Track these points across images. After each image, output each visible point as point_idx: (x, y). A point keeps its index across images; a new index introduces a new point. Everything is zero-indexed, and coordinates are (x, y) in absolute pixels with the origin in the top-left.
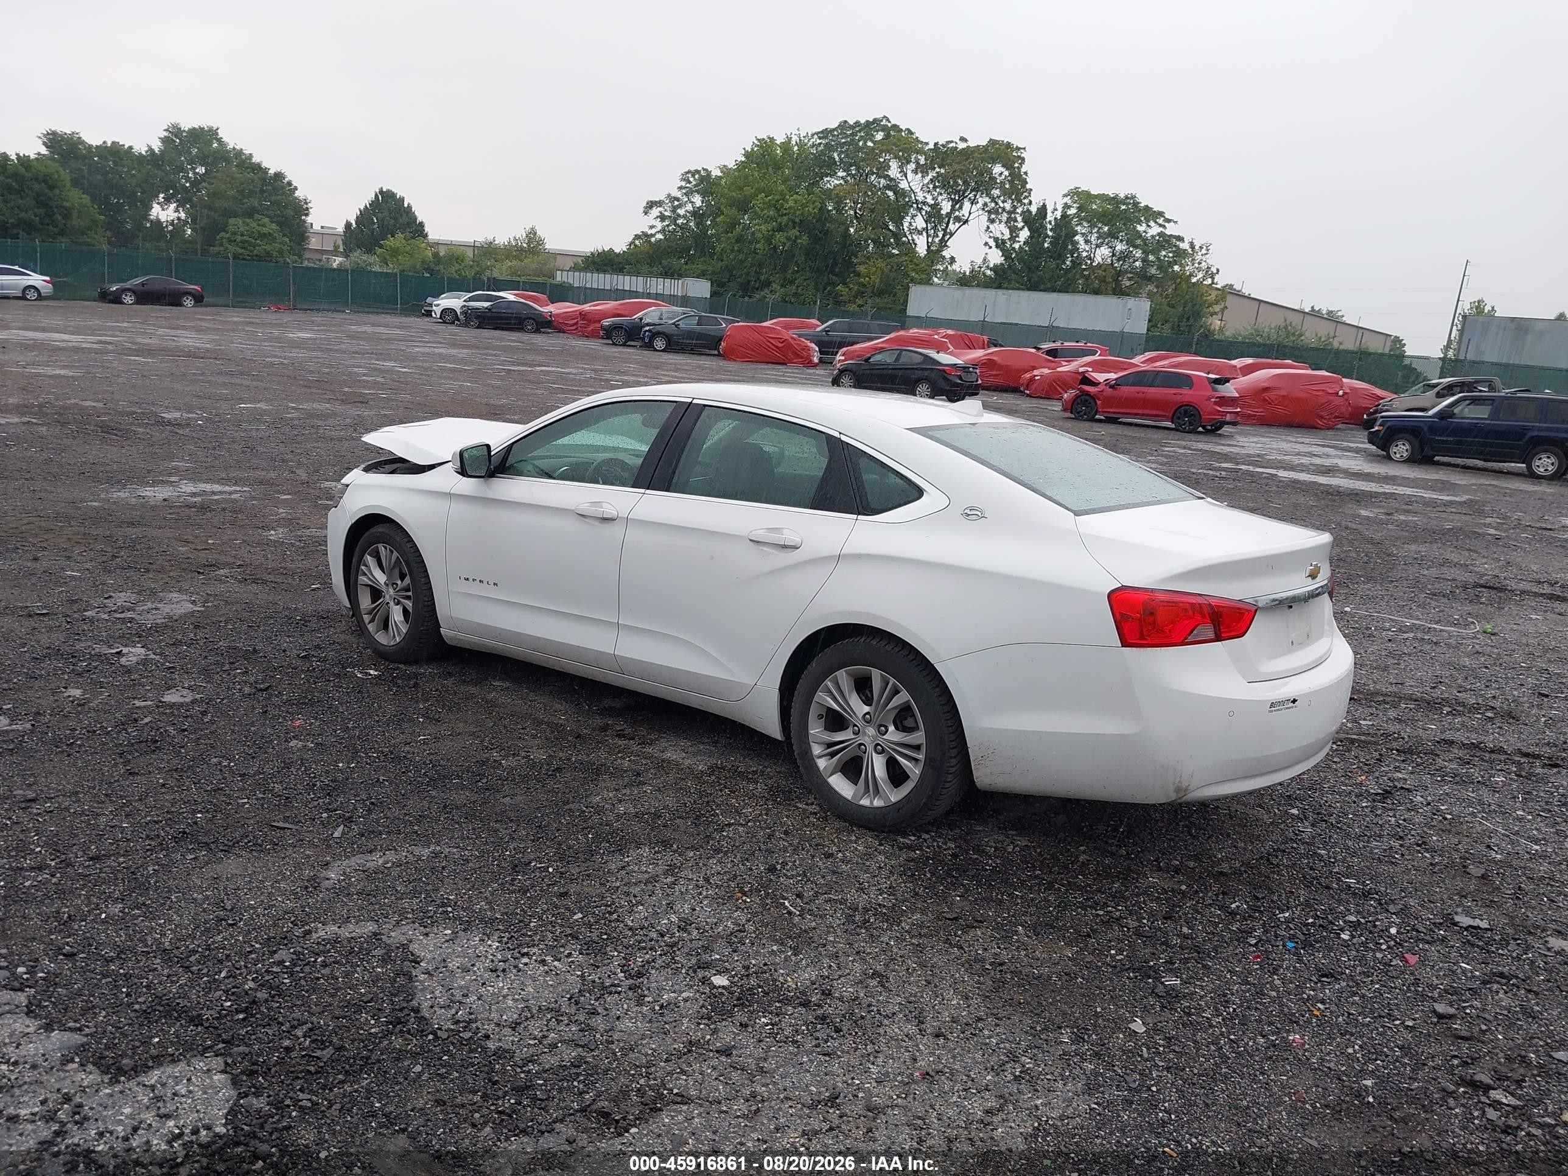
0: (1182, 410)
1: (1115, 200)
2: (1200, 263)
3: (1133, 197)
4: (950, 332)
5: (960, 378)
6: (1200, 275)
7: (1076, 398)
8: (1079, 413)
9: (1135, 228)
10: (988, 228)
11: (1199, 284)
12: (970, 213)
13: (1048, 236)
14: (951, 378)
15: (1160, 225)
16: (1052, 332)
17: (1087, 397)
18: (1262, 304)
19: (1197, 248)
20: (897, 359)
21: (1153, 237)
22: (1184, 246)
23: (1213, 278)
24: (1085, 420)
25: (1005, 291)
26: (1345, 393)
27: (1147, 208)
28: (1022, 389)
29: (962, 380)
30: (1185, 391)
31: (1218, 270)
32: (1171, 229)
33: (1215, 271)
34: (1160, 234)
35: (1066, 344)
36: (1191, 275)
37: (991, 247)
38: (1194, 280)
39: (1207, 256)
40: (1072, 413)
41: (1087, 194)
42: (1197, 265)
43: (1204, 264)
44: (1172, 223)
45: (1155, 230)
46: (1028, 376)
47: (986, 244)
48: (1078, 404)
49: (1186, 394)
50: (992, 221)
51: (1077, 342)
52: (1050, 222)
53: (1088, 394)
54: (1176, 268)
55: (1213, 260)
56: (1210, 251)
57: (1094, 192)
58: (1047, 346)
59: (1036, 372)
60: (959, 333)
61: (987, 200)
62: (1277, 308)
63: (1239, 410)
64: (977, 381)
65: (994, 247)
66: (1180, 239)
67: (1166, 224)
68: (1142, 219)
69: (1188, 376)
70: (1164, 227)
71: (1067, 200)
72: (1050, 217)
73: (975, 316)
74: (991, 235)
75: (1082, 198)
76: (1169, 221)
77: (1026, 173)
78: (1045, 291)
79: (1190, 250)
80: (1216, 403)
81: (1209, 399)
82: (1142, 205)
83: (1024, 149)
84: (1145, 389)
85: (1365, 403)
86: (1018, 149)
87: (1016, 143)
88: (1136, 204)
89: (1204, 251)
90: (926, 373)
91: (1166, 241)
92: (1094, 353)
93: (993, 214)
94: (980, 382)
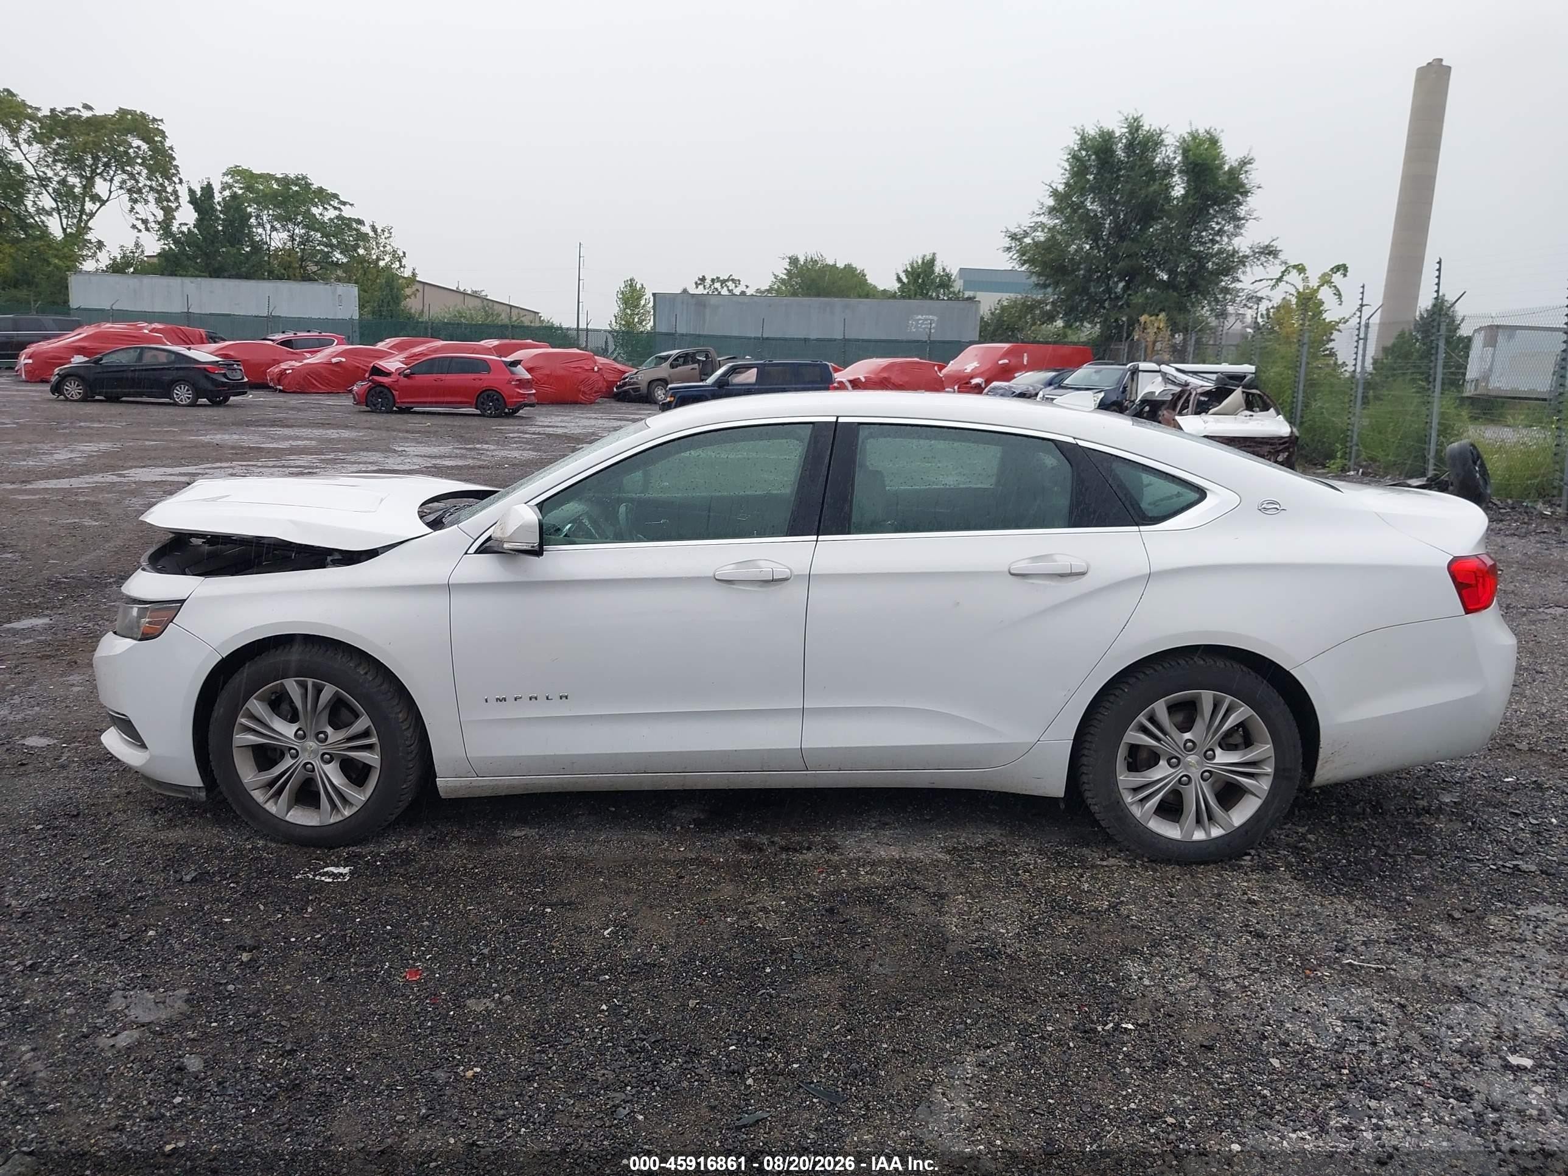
0: (485, 395)
1: (285, 182)
2: (384, 247)
3: (304, 178)
4: (160, 326)
5: (225, 375)
6: (387, 258)
7: (370, 390)
8: (374, 405)
9: (309, 210)
10: (133, 208)
11: (388, 267)
12: (111, 192)
13: (219, 218)
14: (215, 377)
15: (335, 208)
16: (273, 322)
17: (382, 389)
18: (426, 287)
19: (379, 231)
20: (140, 357)
21: (331, 220)
22: (366, 229)
23: (400, 261)
24: (383, 413)
25: (193, 279)
26: (599, 369)
27: (321, 190)
28: (271, 384)
29: (228, 379)
30: (484, 376)
31: (404, 253)
32: (347, 212)
33: (402, 254)
34: (338, 217)
35: (299, 334)
36: (378, 259)
37: (140, 231)
38: (382, 264)
39: (391, 239)
40: (367, 406)
41: (252, 175)
42: (382, 249)
43: (388, 248)
44: (348, 206)
45: (331, 214)
46: (275, 370)
47: (134, 226)
48: (373, 396)
49: (486, 379)
50: (135, 201)
51: (309, 331)
52: (219, 203)
53: (381, 385)
54: (361, 251)
55: (397, 243)
56: (393, 235)
57: (256, 171)
58: (279, 337)
59: (283, 366)
60: (169, 326)
61: (125, 177)
62: (443, 290)
63: (534, 391)
64: (243, 379)
65: (143, 230)
66: (360, 222)
67: (342, 207)
68: (316, 200)
69: (484, 361)
70: (340, 209)
71: (228, 179)
72: (218, 198)
73: (176, 307)
74: (138, 216)
75: (248, 178)
76: (344, 203)
77: (171, 148)
78: (229, 277)
79: (371, 234)
80: (518, 386)
81: (509, 382)
82: (315, 186)
83: (161, 120)
84: (443, 376)
85: (611, 377)
86: (154, 120)
87: (151, 113)
88: (308, 185)
89: (386, 234)
90: (181, 373)
91: (345, 224)
92: (330, 343)
93: (135, 193)
94: (246, 380)
